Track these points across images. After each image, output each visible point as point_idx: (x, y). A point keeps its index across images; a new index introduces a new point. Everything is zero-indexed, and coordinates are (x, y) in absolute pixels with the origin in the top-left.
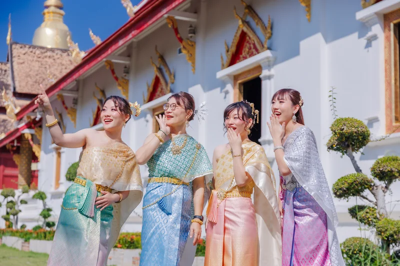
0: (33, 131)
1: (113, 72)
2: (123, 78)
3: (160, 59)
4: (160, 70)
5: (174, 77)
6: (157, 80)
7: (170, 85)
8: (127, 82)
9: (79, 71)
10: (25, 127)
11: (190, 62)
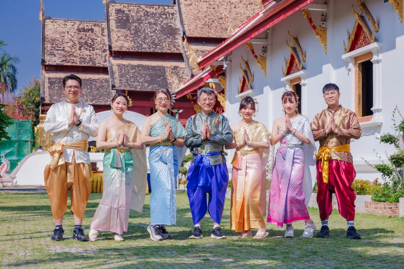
0: (217, 81)
1: (310, 21)
2: (320, 26)
3: (361, 7)
4: (362, 17)
5: (378, 25)
6: (359, 29)
7: (374, 34)
8: (325, 30)
9: (274, 20)
10: (209, 76)
11: (397, 11)
